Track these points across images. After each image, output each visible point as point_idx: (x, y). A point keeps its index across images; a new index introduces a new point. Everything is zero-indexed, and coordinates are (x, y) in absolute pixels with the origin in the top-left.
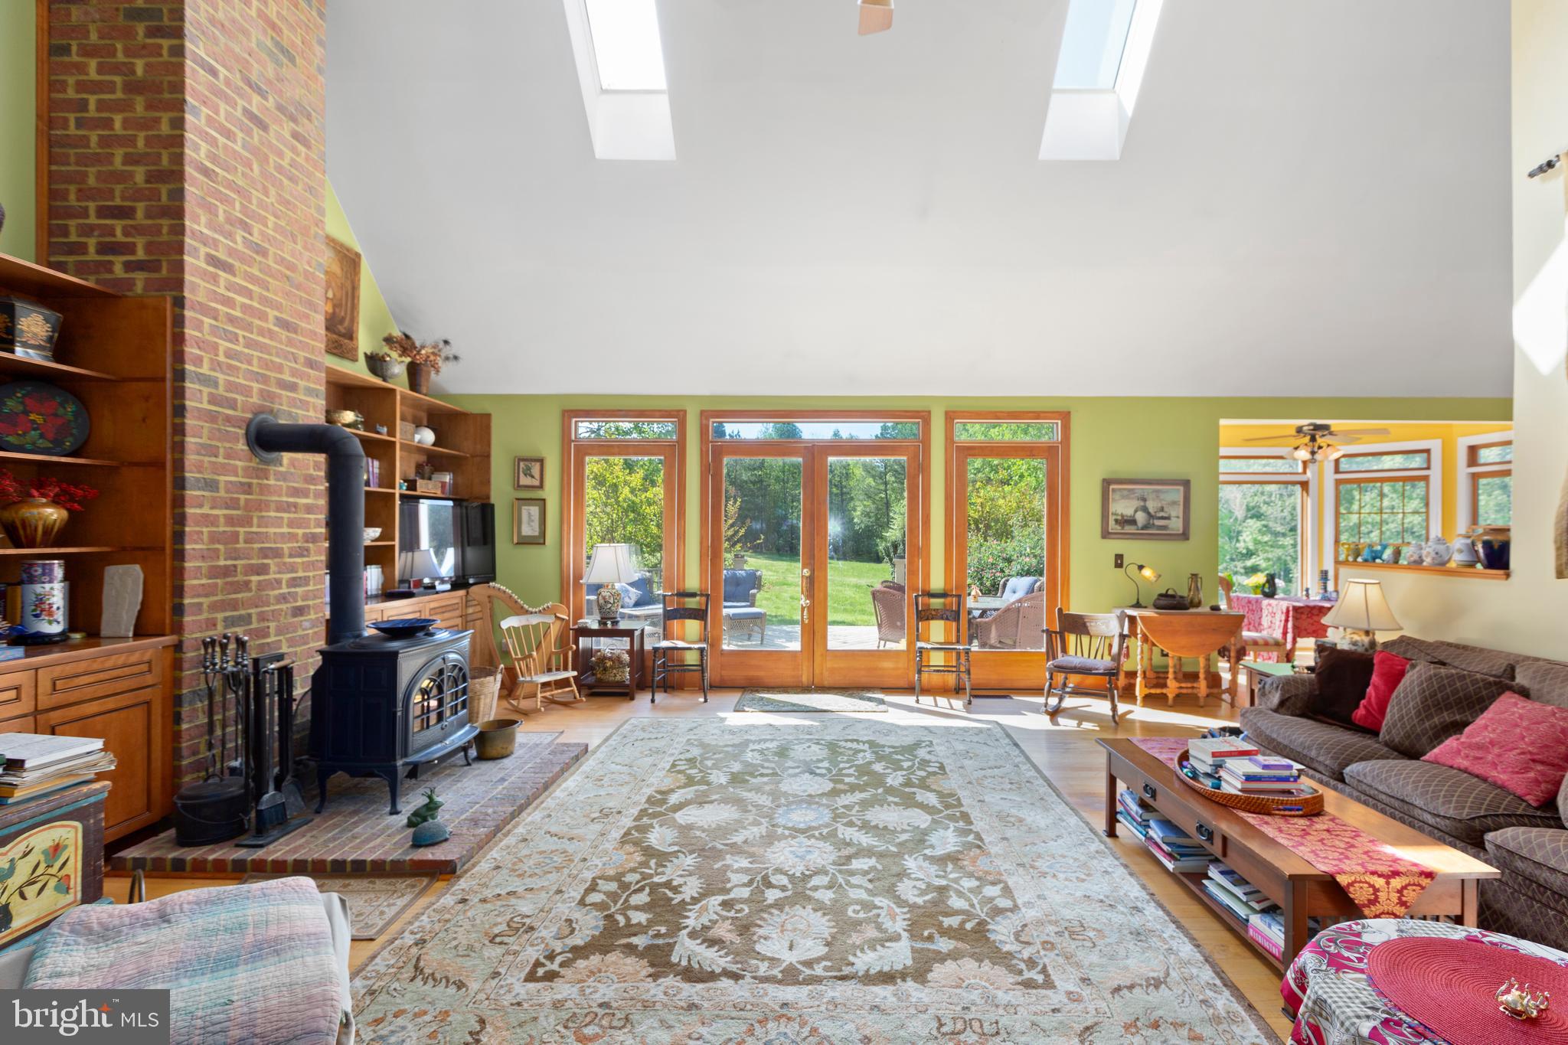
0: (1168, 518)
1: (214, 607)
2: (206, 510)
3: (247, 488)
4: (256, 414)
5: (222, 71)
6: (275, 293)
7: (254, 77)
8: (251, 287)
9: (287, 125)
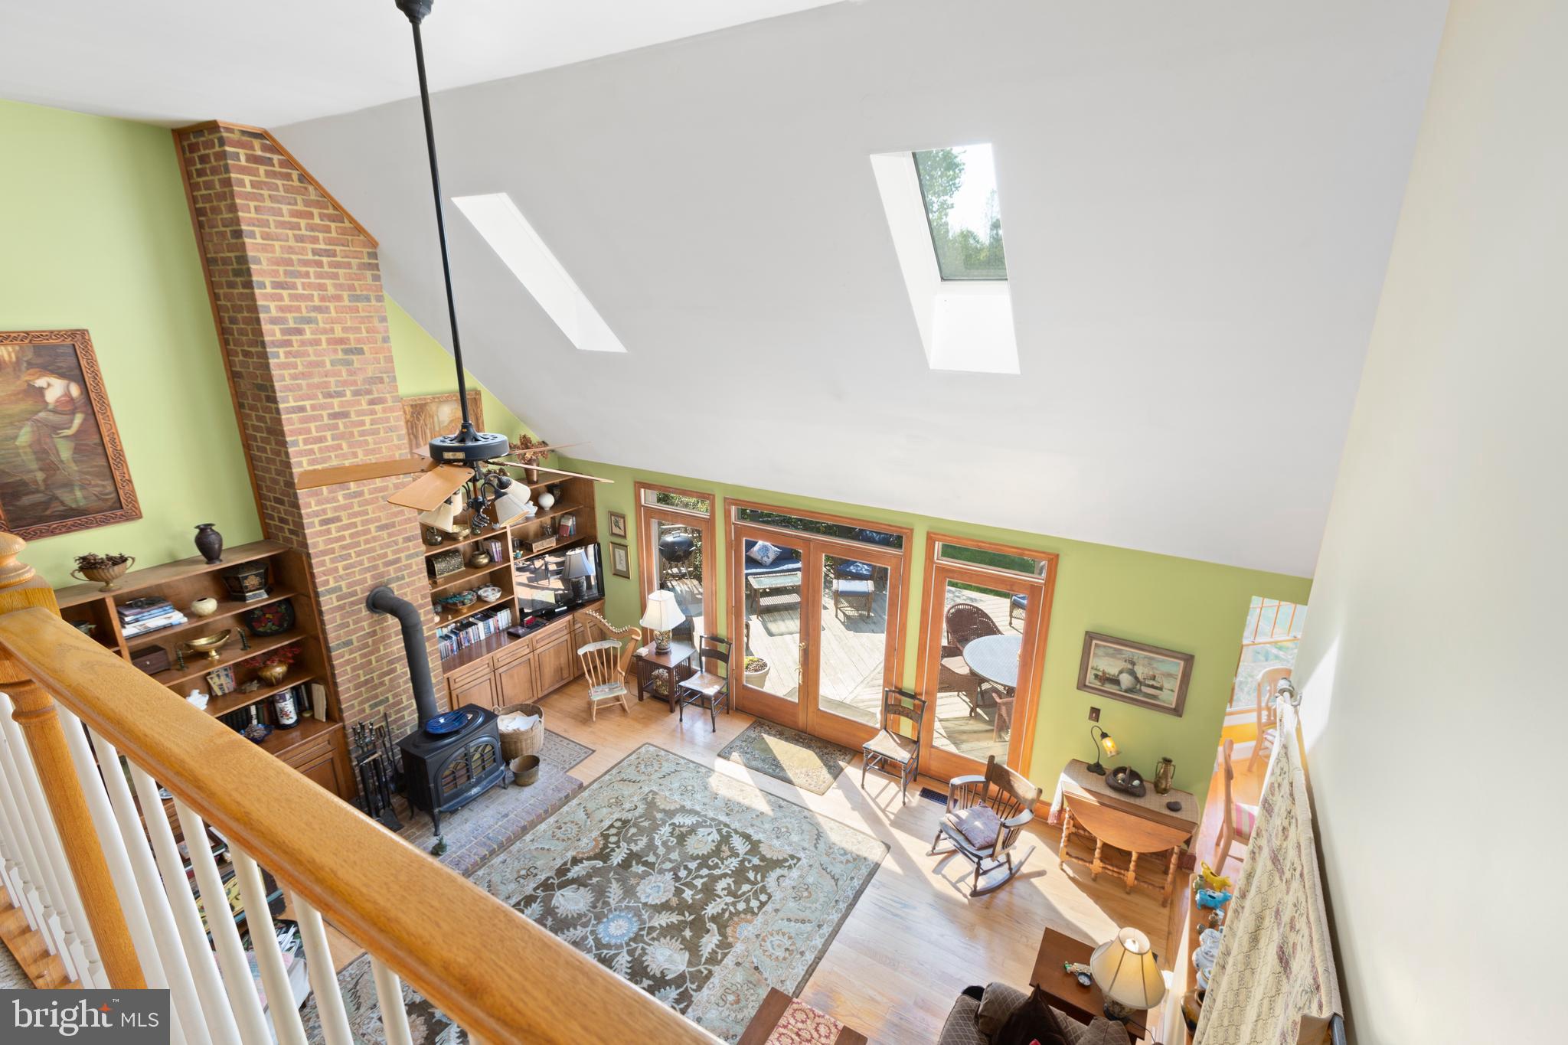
0: (1160, 689)
1: (361, 703)
2: (347, 657)
3: (374, 633)
4: (372, 591)
5: (307, 403)
6: (373, 513)
7: (333, 388)
8: (354, 520)
9: (364, 400)
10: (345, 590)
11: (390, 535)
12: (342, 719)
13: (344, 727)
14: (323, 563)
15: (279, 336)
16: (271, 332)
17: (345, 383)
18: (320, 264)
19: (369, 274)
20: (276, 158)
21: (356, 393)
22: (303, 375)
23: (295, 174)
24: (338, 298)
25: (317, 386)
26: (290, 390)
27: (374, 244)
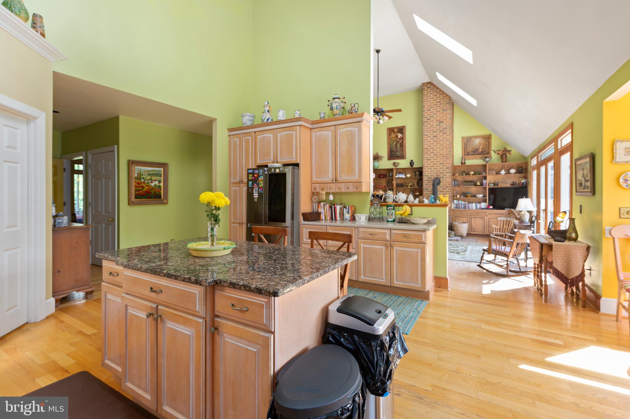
7: (435, 130)
10: (429, 176)
11: (442, 166)
15: (426, 120)
17: (438, 129)
18: (437, 105)
20: (432, 86)
21: (440, 131)
22: (429, 128)
23: (435, 88)
24: (440, 111)
25: (432, 130)
27: (450, 97)
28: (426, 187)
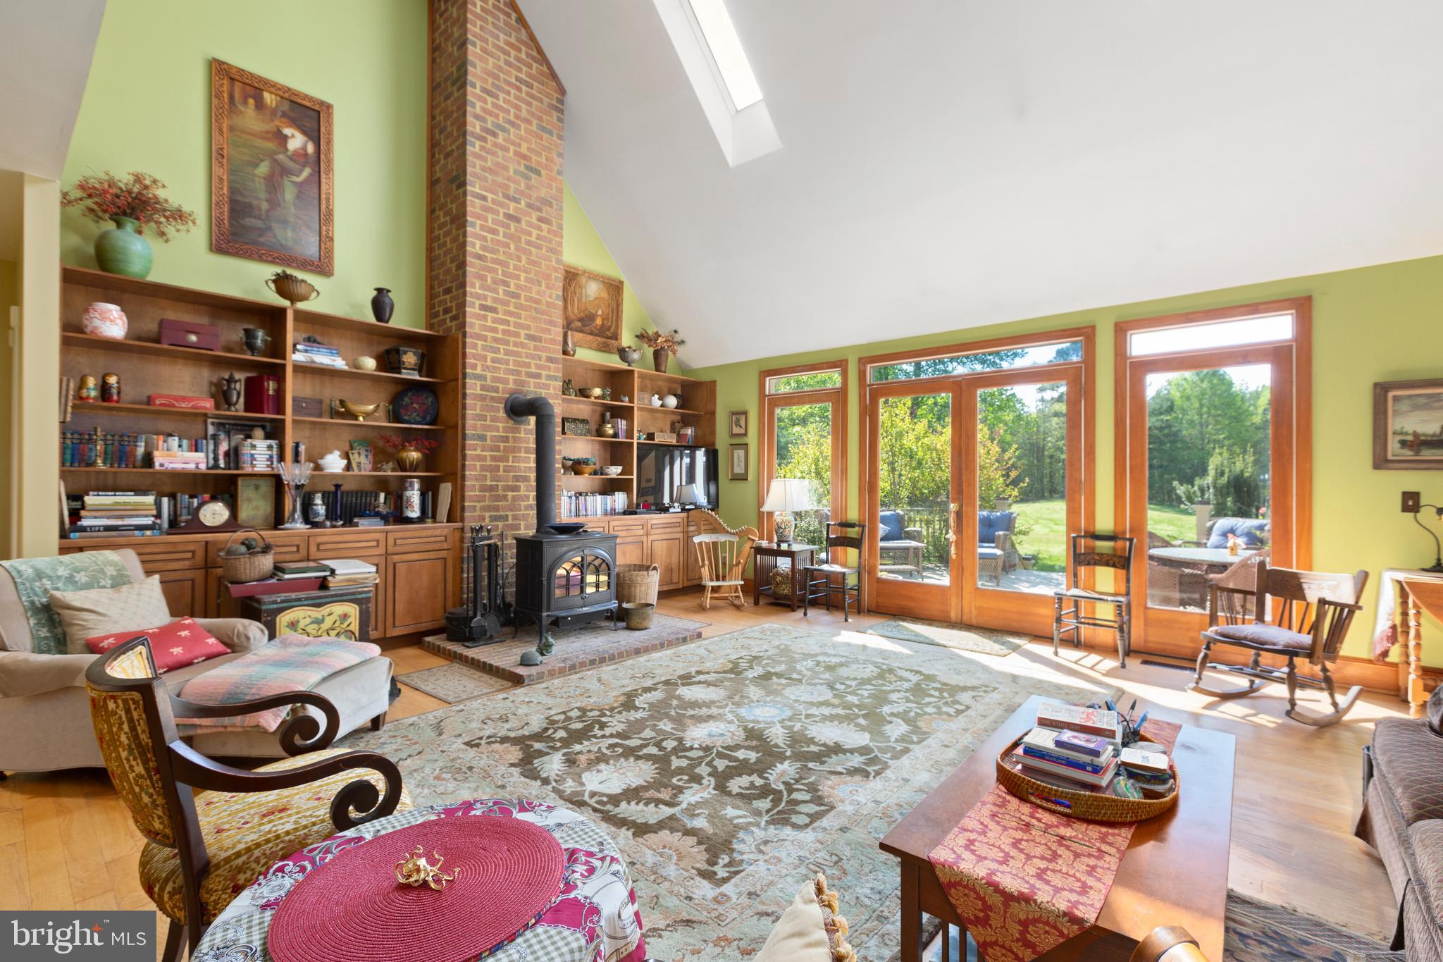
1: (483, 509)
2: (478, 452)
3: (506, 439)
4: (511, 395)
5: (490, 196)
6: (525, 319)
7: (511, 193)
8: (508, 318)
9: (535, 215)
10: (489, 382)
11: (536, 348)
12: (462, 520)
13: (462, 529)
14: (475, 346)
15: (478, 130)
16: (473, 126)
17: (521, 193)
18: (519, 90)
19: (555, 114)
21: (529, 206)
22: (490, 170)
24: (528, 122)
25: (501, 185)
26: (478, 178)
27: (562, 91)
28: (474, 428)
